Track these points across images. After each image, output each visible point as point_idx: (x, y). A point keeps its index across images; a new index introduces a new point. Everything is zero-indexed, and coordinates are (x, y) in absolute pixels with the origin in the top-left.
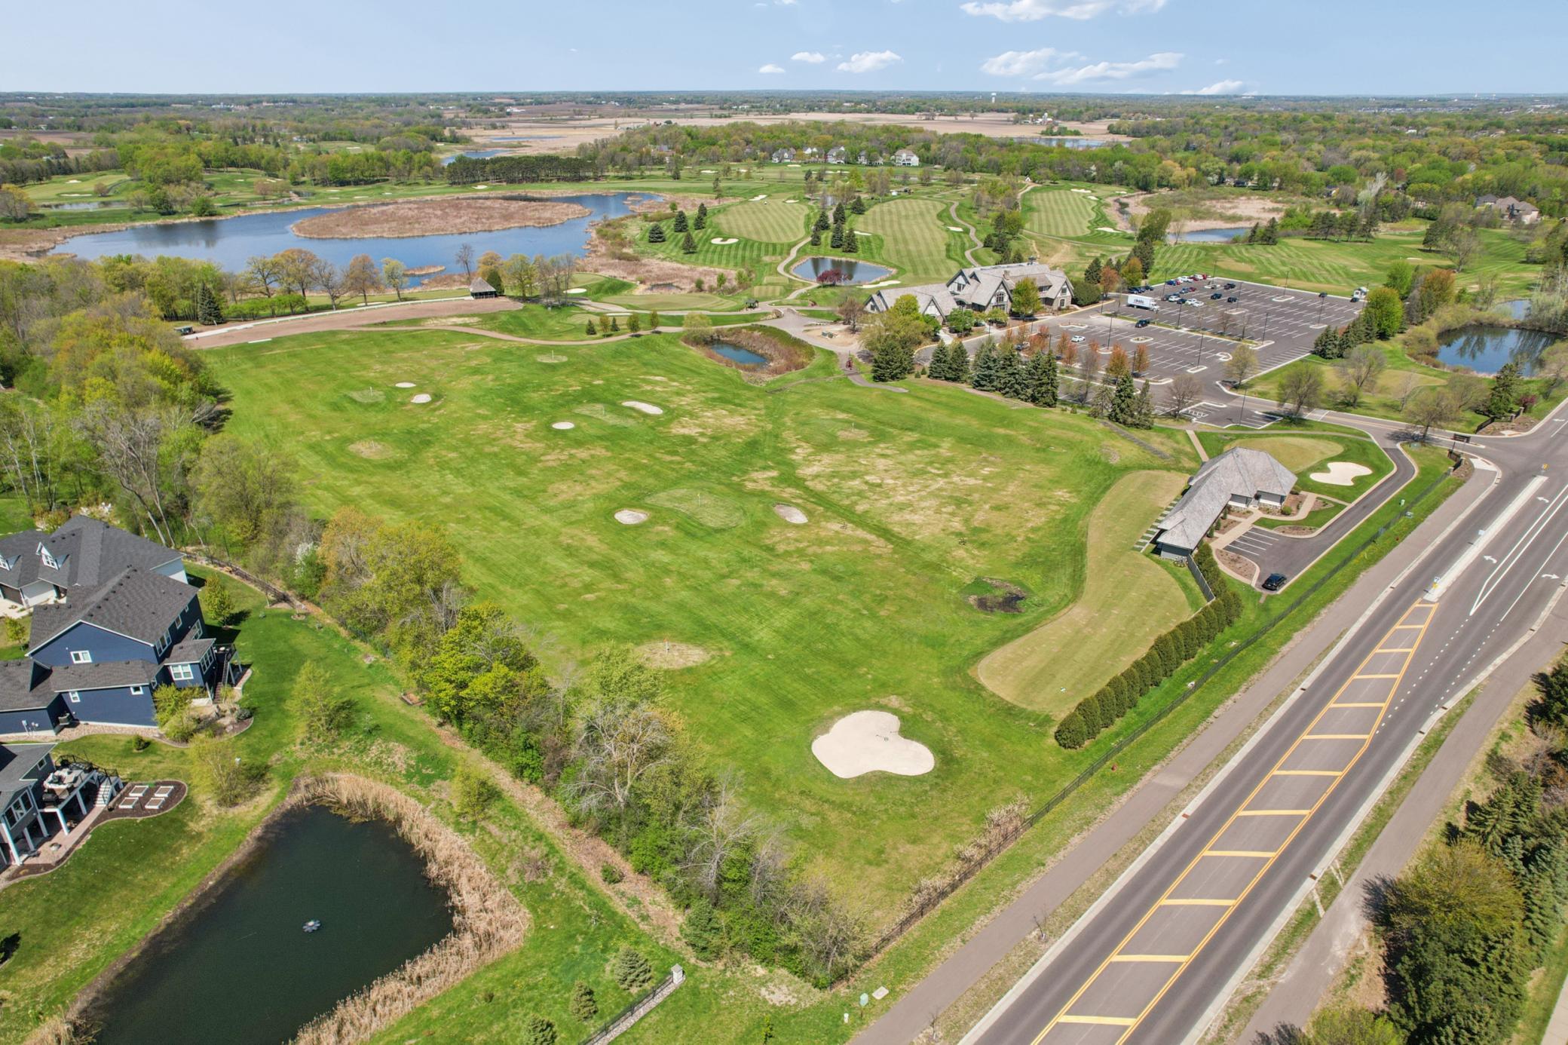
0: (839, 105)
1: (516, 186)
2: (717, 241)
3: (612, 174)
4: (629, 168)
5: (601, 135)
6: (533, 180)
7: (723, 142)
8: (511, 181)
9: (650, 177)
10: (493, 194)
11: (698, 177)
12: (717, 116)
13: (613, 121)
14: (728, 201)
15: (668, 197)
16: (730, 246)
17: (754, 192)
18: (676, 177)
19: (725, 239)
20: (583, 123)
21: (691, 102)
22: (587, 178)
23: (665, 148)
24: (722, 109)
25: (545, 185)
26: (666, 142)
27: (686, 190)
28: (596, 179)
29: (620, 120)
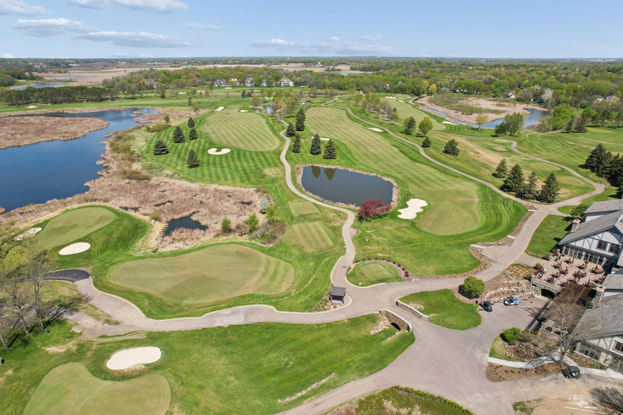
0: (227, 61)
1: (57, 105)
2: (212, 151)
3: (122, 96)
4: (133, 93)
5: (115, 75)
6: (70, 101)
7: (185, 76)
8: (55, 103)
9: (147, 97)
10: (38, 112)
11: (176, 96)
12: (173, 67)
13: (123, 69)
14: (202, 112)
15: (160, 109)
16: (226, 156)
17: (215, 105)
18: (163, 97)
19: (219, 150)
20: (108, 70)
21: (160, 62)
22: (106, 99)
23: (153, 81)
24: (174, 64)
25: (78, 104)
26: (153, 77)
27: (170, 105)
28: (113, 99)
29: (127, 69)
